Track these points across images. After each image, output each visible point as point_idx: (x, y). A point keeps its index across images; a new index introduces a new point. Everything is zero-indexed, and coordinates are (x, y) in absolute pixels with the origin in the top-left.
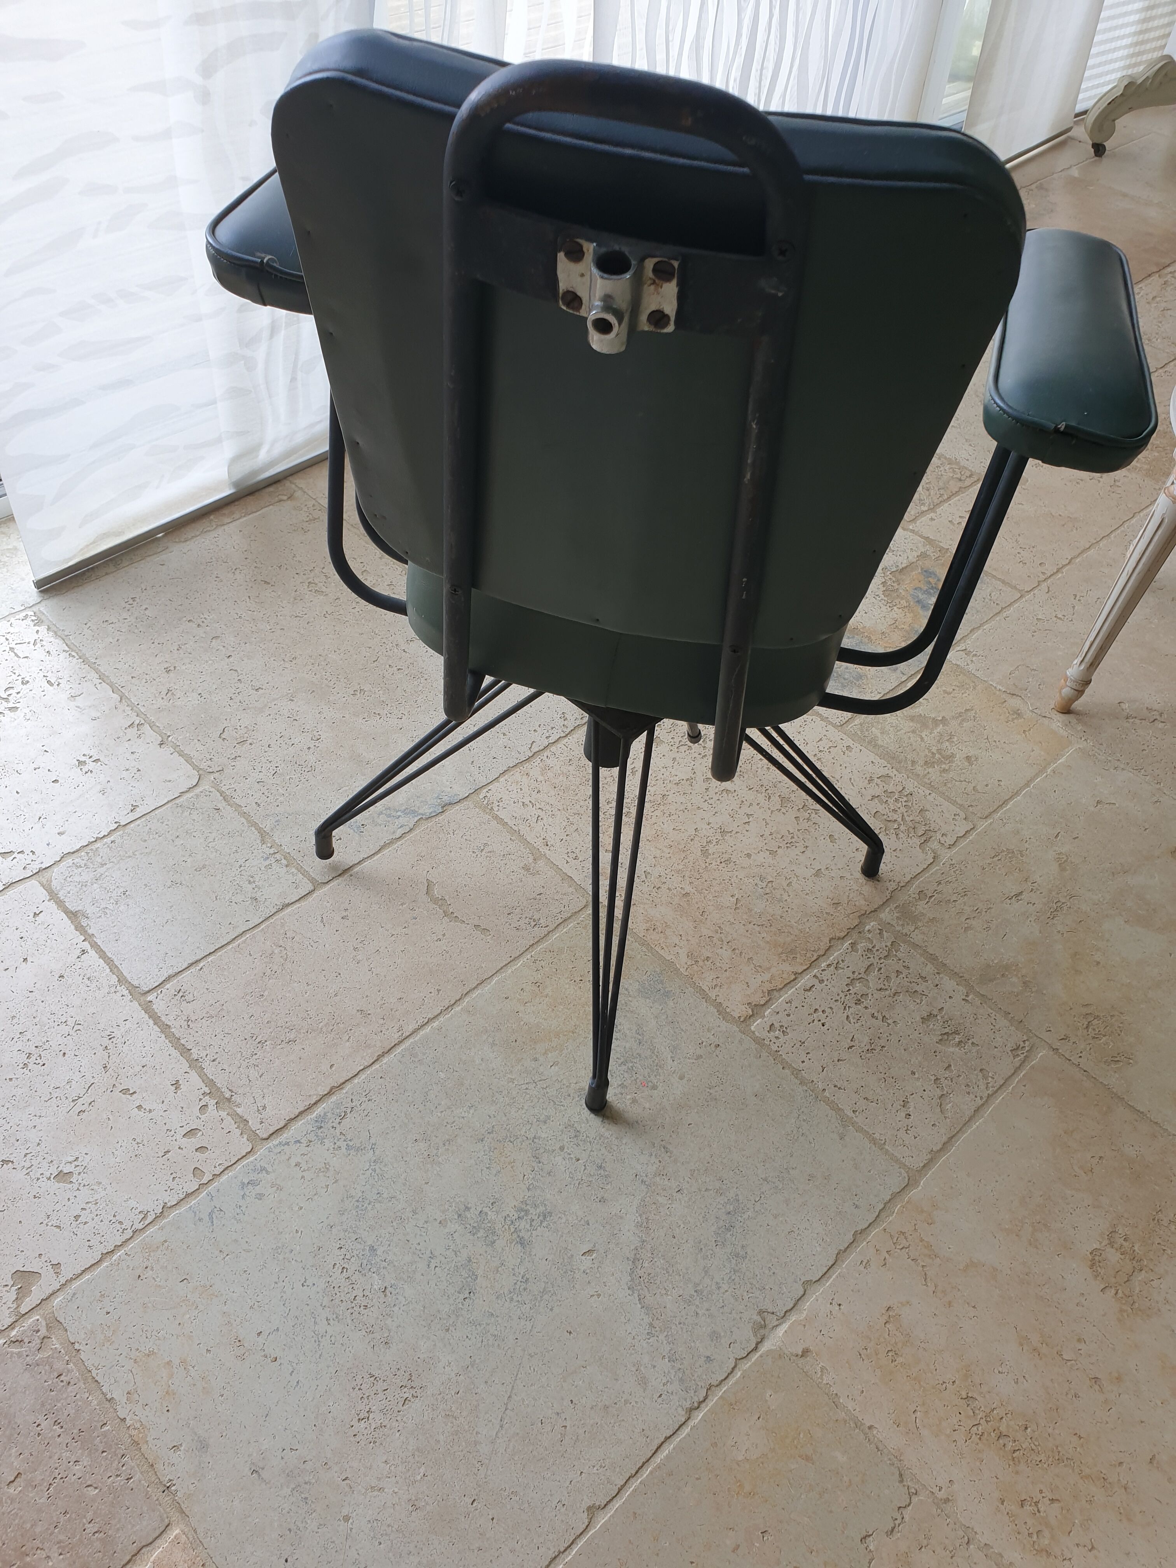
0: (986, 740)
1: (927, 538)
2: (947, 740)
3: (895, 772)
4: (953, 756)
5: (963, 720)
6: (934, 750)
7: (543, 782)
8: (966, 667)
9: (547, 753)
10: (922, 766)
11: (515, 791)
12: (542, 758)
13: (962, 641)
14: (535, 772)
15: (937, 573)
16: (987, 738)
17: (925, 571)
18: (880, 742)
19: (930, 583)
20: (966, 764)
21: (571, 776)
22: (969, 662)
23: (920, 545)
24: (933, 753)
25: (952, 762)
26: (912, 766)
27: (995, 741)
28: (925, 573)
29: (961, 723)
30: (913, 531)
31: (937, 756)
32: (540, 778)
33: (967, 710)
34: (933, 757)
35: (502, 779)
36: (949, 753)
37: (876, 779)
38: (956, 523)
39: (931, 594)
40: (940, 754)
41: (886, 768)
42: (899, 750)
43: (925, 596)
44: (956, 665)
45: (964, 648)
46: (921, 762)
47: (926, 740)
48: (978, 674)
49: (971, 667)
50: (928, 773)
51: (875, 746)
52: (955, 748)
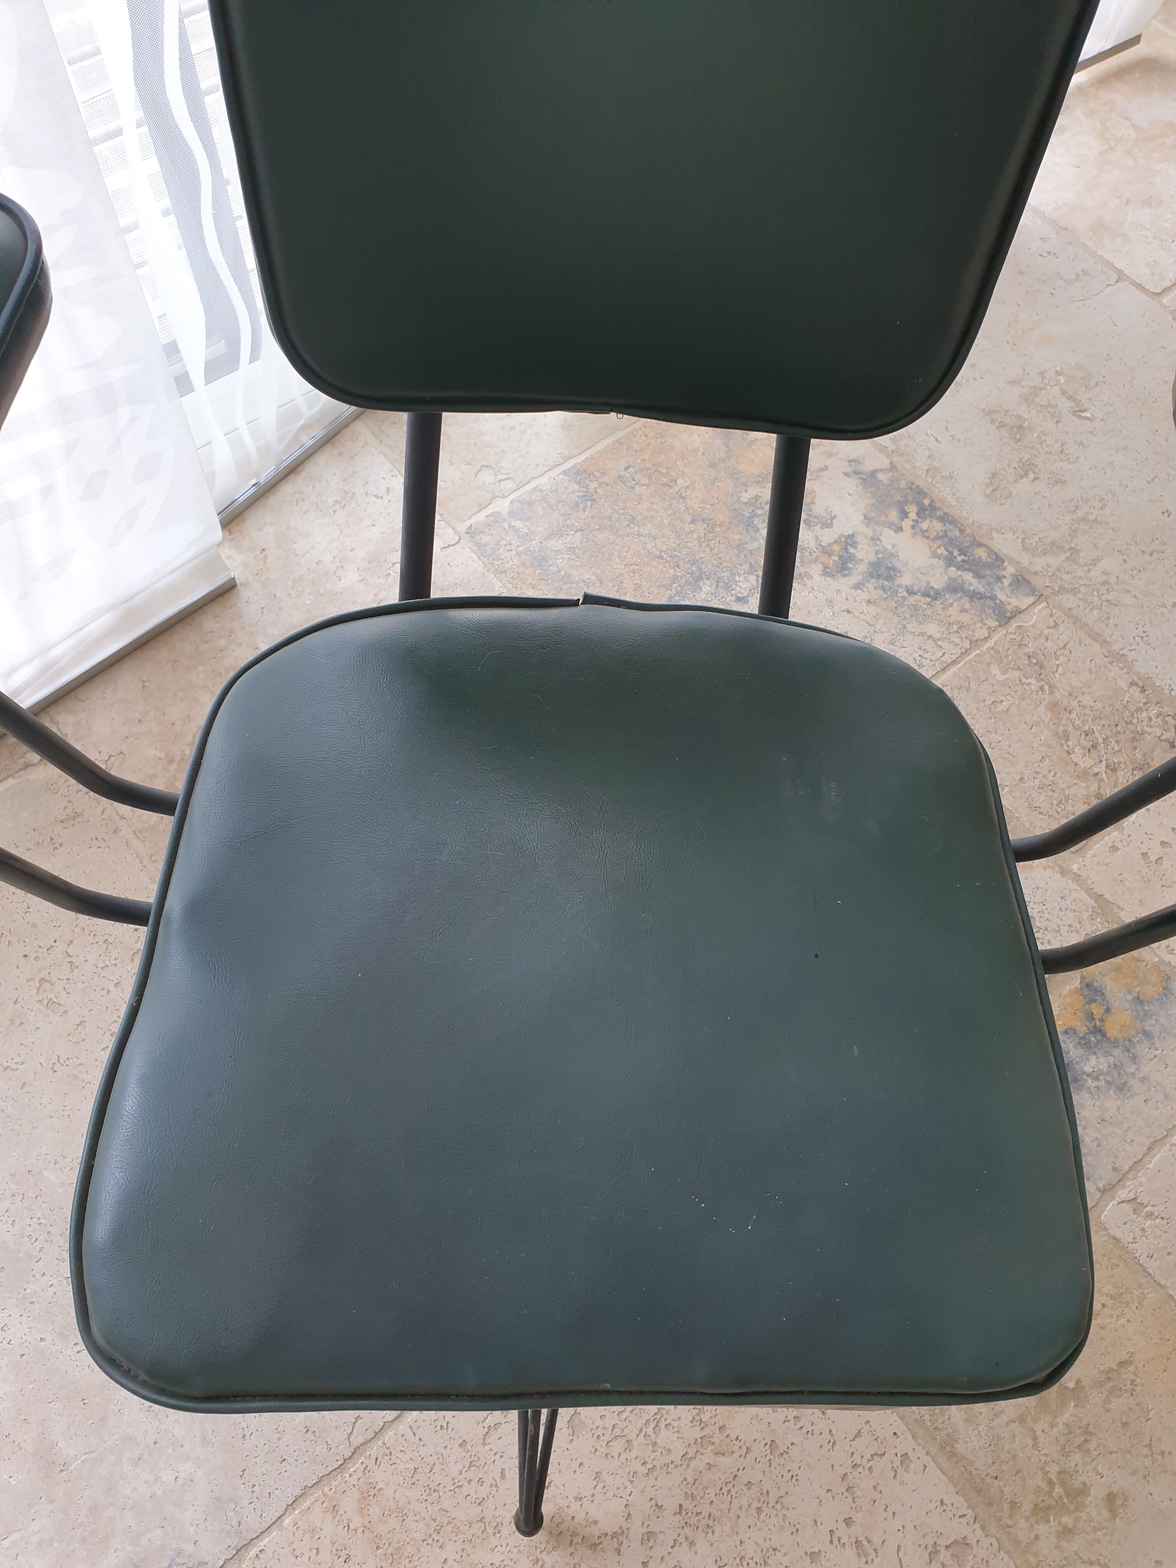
0: (1146, 1451)
1: (1098, 897)
2: (1079, 1447)
3: (979, 1533)
4: (1083, 1491)
5: (1111, 1392)
6: (1053, 1470)
7: (360, 1531)
8: (1131, 1246)
9: (374, 1450)
10: (1027, 1518)
11: (305, 1558)
12: (367, 1462)
13: (1130, 1176)
14: (349, 1505)
15: (1108, 994)
16: (1150, 1444)
17: (1088, 985)
18: (960, 1448)
19: (1091, 1016)
20: (1106, 1514)
21: (411, 1517)
22: (1138, 1233)
23: (1086, 915)
24: (1050, 1482)
25: (1080, 1507)
26: (1011, 1516)
27: (1163, 1453)
28: (1086, 991)
29: (1107, 1401)
30: (1077, 877)
31: (1058, 1490)
32: (357, 1521)
33: (1122, 1364)
34: (1049, 1493)
35: (287, 1521)
36: (1076, 1484)
37: (943, 1550)
38: (1153, 858)
39: (1090, 1048)
40: (1063, 1483)
41: (964, 1521)
42: (992, 1471)
43: (1080, 1052)
44: (1115, 1238)
45: (1131, 1196)
46: (1027, 1508)
47: (1041, 1445)
48: (1152, 1266)
49: (1141, 1249)
50: (1037, 1537)
51: (953, 1456)
52: (1089, 1468)
